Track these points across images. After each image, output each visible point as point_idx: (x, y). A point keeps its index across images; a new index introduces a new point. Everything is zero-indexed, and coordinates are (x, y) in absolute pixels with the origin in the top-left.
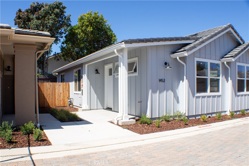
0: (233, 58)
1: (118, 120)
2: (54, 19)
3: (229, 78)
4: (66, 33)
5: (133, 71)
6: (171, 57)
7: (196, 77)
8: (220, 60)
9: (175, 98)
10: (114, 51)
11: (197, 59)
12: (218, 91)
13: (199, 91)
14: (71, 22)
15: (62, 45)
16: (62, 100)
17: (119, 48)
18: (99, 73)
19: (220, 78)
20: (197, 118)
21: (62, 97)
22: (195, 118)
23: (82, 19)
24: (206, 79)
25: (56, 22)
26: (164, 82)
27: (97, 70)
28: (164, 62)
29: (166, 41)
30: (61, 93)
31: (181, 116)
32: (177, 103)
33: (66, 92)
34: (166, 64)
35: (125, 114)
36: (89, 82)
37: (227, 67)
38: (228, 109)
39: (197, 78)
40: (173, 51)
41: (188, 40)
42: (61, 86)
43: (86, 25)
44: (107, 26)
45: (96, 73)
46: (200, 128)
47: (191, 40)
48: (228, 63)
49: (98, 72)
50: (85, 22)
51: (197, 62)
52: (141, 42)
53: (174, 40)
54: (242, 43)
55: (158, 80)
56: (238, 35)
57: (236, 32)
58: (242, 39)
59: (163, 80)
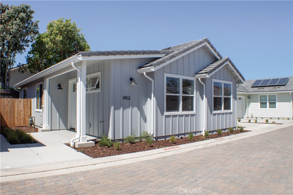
0: (207, 74)
1: (74, 141)
2: (18, 25)
3: (204, 96)
4: (33, 41)
5: (95, 87)
6: (138, 72)
7: (166, 94)
8: (194, 77)
9: (142, 118)
10: (71, 65)
11: (166, 75)
12: (192, 109)
13: (169, 109)
14: (39, 29)
15: (29, 55)
16: (22, 119)
17: (76, 61)
18: (62, 89)
19: (194, 95)
20: (167, 139)
21: (22, 116)
22: (165, 139)
23: (51, 26)
24: (178, 97)
25: (21, 29)
26: (129, 99)
27: (59, 85)
28: (130, 78)
29: (131, 54)
30: (21, 111)
31: (148, 137)
32: (145, 123)
33: (27, 110)
34: (131, 79)
35: (83, 135)
36: (51, 99)
37: (202, 84)
38: (203, 129)
39: (167, 96)
40: (140, 66)
41: (157, 54)
42: (21, 102)
43: (55, 33)
44: (80, 36)
45: (58, 89)
46: (166, 151)
47: (161, 54)
48: (203, 80)
49: (60, 87)
50: (54, 30)
51: (167, 78)
52: (101, 55)
53: (141, 54)
54: (219, 58)
55: (122, 97)
56: (215, 51)
57: (212, 47)
58: (219, 55)
59: (128, 97)
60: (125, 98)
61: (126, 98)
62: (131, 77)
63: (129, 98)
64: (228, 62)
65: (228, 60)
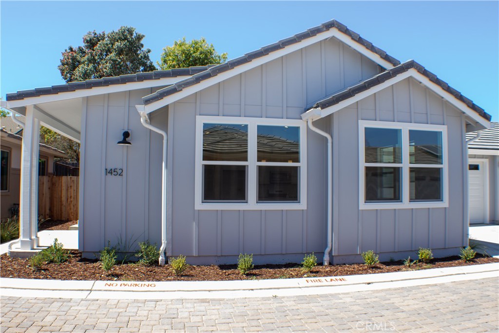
7: (200, 163)
8: (301, 118)
11: (203, 120)
12: (294, 198)
13: (213, 197)
19: (302, 164)
24: (243, 168)
26: (120, 175)
39: (206, 167)
51: (206, 125)
53: (135, 81)
54: (389, 67)
55: (104, 171)
56: (371, 48)
57: (360, 40)
58: (387, 58)
59: (118, 170)
60: (110, 172)
61: (114, 173)
62: (126, 130)
63: (119, 172)
64: (412, 73)
65: (411, 65)
